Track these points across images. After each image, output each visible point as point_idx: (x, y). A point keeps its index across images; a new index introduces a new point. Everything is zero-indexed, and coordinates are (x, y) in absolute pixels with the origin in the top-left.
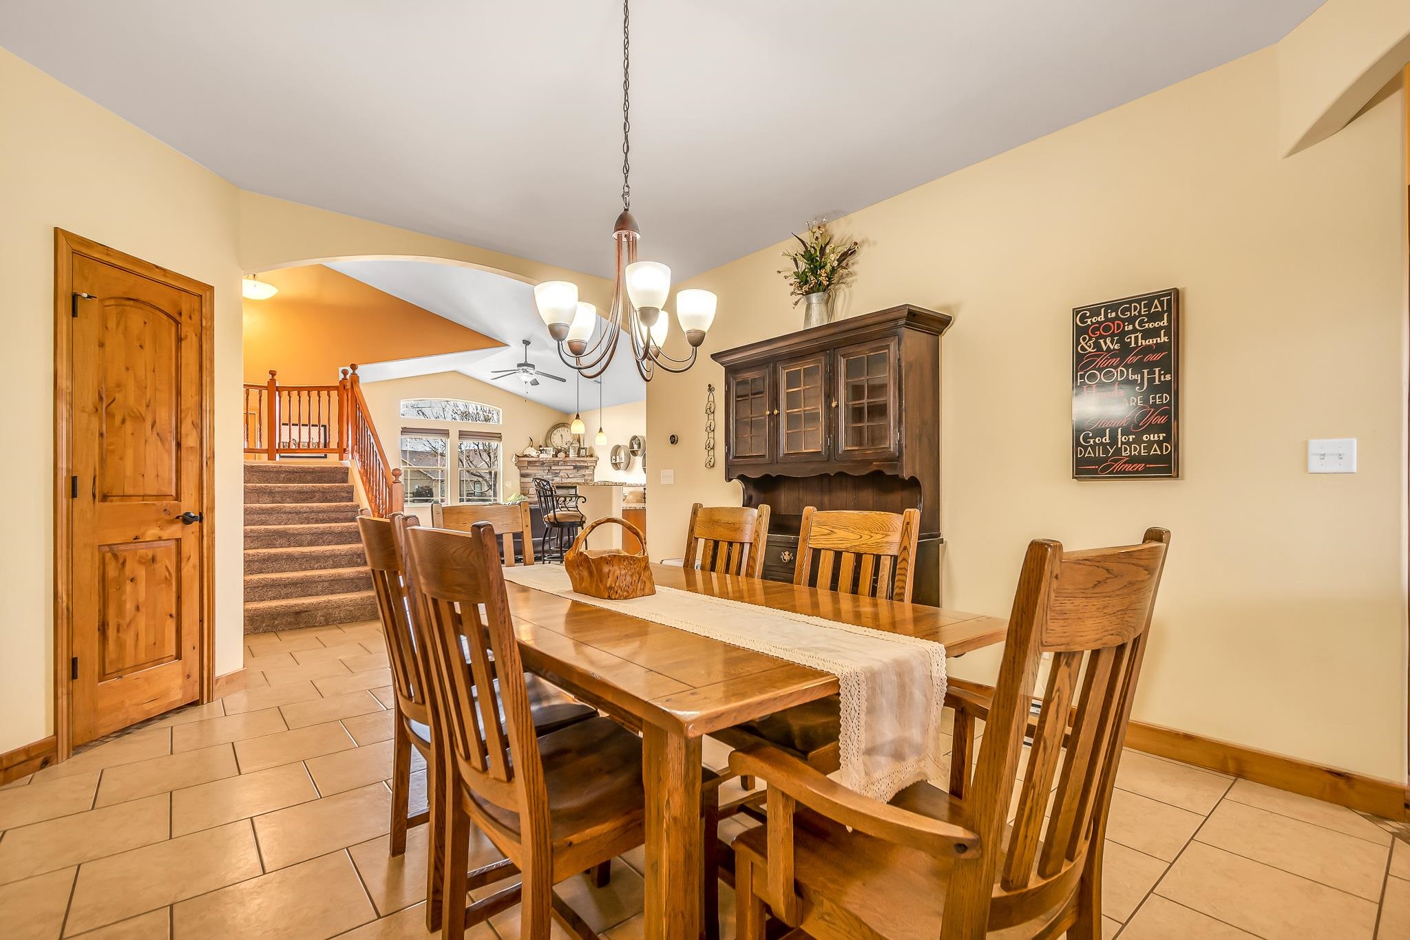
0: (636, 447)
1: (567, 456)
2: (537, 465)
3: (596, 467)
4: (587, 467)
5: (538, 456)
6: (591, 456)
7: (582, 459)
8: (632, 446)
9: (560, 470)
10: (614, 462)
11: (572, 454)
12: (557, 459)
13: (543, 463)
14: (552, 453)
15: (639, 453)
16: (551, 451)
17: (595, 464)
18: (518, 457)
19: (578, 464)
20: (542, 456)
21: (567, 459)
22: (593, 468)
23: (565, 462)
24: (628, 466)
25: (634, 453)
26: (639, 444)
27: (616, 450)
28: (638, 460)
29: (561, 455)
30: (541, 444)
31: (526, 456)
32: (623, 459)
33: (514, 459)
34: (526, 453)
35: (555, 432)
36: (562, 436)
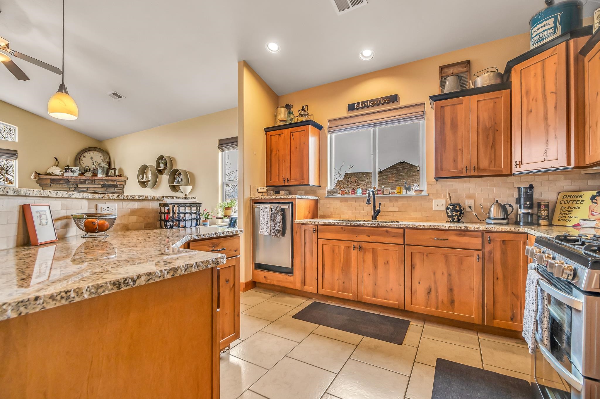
0: (162, 166)
1: (95, 175)
2: (62, 182)
3: (126, 186)
4: (116, 186)
5: (63, 174)
6: (120, 176)
7: (110, 178)
8: (158, 165)
9: (88, 188)
10: (141, 180)
11: (100, 174)
12: (84, 178)
13: (68, 181)
14: (78, 172)
15: (166, 171)
16: (77, 171)
17: (124, 184)
18: (39, 174)
19: (107, 183)
20: (66, 174)
21: (95, 178)
22: (122, 186)
23: (92, 181)
24: (155, 184)
25: (161, 172)
26: (166, 164)
27: (143, 170)
28: (165, 178)
29: (89, 175)
30: (68, 164)
31: (49, 174)
32: (150, 177)
33: (32, 177)
34: (50, 171)
35: (85, 154)
36: (92, 158)
